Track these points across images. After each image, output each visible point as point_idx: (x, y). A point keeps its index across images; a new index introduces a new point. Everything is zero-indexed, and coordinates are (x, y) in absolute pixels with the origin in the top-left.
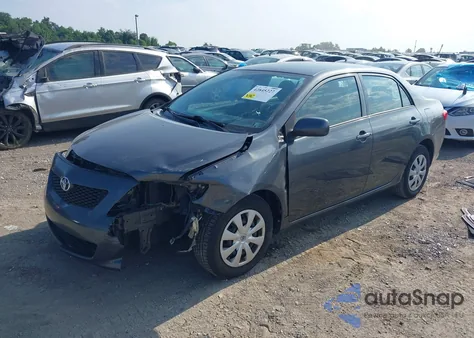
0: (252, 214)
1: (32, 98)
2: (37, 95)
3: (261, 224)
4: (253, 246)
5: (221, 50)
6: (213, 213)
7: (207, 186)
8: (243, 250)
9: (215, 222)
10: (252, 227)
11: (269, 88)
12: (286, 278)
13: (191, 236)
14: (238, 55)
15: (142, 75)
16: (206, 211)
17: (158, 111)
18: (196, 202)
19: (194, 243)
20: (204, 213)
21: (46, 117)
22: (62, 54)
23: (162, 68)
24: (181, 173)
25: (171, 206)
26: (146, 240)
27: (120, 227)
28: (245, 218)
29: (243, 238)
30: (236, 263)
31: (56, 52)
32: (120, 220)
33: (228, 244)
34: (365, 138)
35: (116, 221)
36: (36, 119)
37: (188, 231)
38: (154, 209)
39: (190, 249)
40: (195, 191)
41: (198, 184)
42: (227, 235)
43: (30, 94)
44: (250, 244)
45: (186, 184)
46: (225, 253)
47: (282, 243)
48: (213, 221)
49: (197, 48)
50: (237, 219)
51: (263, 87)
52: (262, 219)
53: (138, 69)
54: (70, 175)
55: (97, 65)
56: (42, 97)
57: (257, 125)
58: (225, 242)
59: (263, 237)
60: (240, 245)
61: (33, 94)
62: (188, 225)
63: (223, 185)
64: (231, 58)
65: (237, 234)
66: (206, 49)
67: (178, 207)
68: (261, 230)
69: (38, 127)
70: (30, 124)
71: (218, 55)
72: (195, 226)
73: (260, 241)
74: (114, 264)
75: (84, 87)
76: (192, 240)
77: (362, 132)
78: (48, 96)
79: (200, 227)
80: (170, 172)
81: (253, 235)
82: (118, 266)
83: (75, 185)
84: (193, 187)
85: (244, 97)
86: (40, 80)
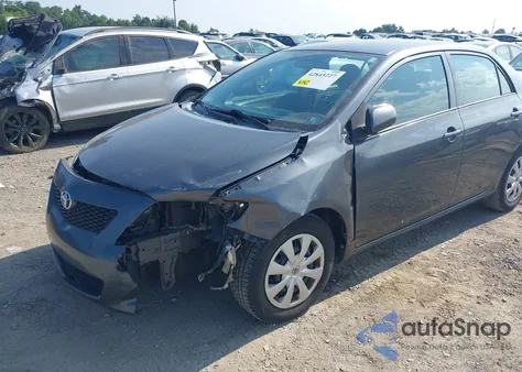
0: (306, 239)
1: (49, 93)
2: (54, 89)
3: (319, 252)
4: (308, 281)
5: (268, 35)
6: (255, 240)
7: (246, 205)
8: (296, 287)
9: (258, 253)
10: (307, 256)
11: (328, 71)
12: (353, 322)
13: (225, 270)
14: (288, 41)
15: (176, 63)
16: (246, 237)
17: (189, 105)
18: (233, 225)
19: (231, 278)
20: (243, 241)
21: (65, 115)
22: (82, 41)
23: (199, 55)
24: (212, 189)
25: (201, 228)
26: (168, 273)
27: (134, 258)
28: (297, 244)
29: (295, 271)
30: (286, 303)
31: (74, 38)
32: (133, 248)
33: (275, 280)
34: (454, 136)
35: (128, 251)
36: (54, 116)
37: (223, 263)
38: (178, 233)
39: (226, 286)
40: (231, 211)
41: (235, 201)
42: (274, 268)
43: (46, 89)
44: (304, 278)
45: (219, 201)
46: (271, 291)
47: (346, 272)
48: (255, 250)
49: (241, 34)
50: (287, 247)
51: (320, 71)
52: (320, 245)
53: (170, 57)
54: (73, 190)
55: (123, 52)
56: (60, 91)
57: (313, 120)
58: (271, 277)
59: (322, 268)
60: (290, 280)
61: (50, 88)
62: (222, 255)
63: (268, 203)
64: (279, 44)
65: (288, 267)
66: (251, 35)
67: (210, 231)
68: (319, 260)
69: (57, 126)
70: (47, 123)
71: (265, 41)
72: (231, 258)
73: (317, 274)
74: (127, 306)
75: (108, 79)
76: (227, 275)
77: (451, 129)
78: (67, 89)
79: (238, 258)
80: (197, 189)
81: (308, 267)
82: (132, 309)
83: (78, 203)
84: (228, 206)
85: (296, 84)
86: (58, 71)
